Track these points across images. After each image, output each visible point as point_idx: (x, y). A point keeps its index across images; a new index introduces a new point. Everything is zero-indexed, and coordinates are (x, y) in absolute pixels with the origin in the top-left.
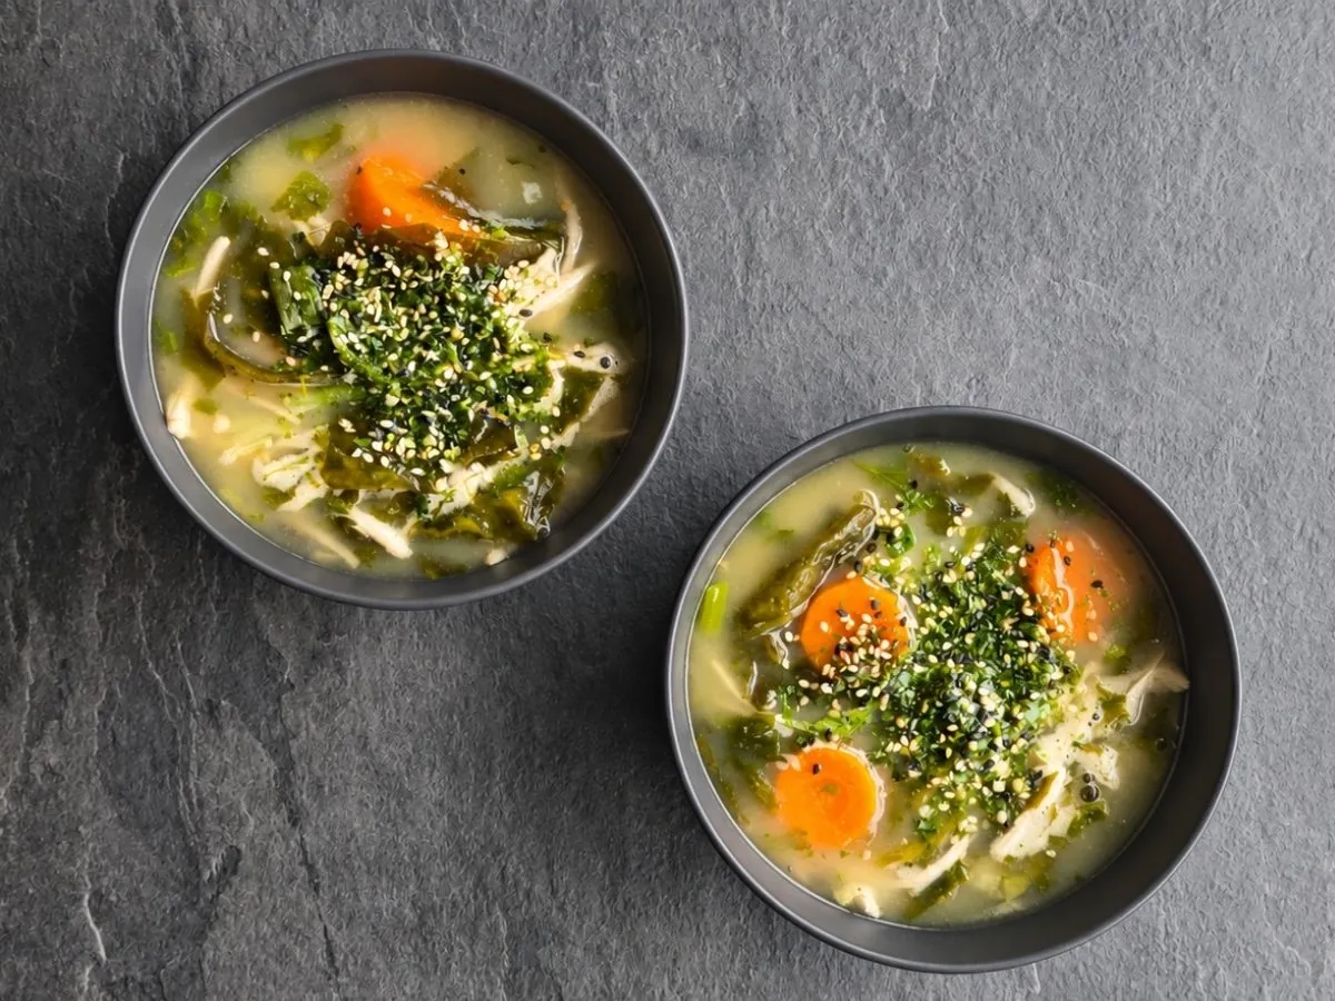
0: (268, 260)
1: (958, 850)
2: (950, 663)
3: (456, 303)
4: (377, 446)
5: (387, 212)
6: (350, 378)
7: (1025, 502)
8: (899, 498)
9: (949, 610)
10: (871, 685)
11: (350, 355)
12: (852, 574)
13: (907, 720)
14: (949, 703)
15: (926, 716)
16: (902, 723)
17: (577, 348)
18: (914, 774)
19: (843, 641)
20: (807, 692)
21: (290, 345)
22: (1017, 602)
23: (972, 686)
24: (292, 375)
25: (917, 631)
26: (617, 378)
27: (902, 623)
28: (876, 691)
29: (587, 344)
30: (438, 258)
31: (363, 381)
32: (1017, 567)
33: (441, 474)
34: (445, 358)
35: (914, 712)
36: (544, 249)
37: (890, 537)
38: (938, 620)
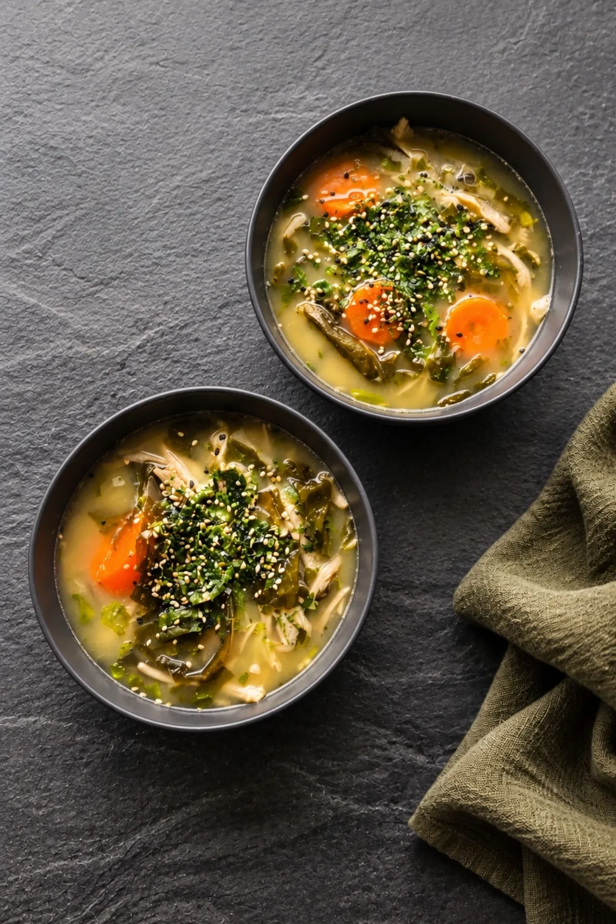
0: (154, 639)
1: (506, 251)
2: (394, 259)
3: (185, 526)
4: (271, 575)
5: (126, 566)
6: (229, 591)
7: (299, 219)
8: (299, 291)
9: (363, 261)
10: (408, 303)
11: (215, 591)
12: (344, 315)
13: (428, 282)
14: (418, 259)
15: (426, 272)
16: (431, 286)
17: (213, 454)
18: (460, 278)
19: (383, 320)
20: (413, 341)
21: (207, 627)
22: (357, 220)
23: (407, 246)
24: (226, 627)
25: (376, 278)
26: (231, 430)
27: (372, 286)
28: (413, 300)
29: (211, 448)
30: (156, 536)
31: (230, 583)
32: (337, 222)
33: (289, 536)
34: (217, 532)
35: (424, 278)
36: (152, 474)
37: (322, 295)
38: (370, 266)
